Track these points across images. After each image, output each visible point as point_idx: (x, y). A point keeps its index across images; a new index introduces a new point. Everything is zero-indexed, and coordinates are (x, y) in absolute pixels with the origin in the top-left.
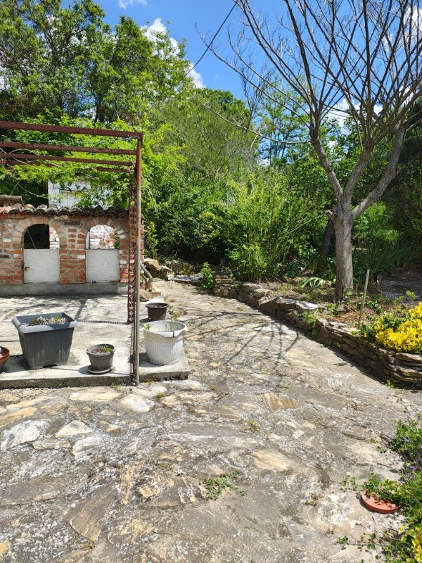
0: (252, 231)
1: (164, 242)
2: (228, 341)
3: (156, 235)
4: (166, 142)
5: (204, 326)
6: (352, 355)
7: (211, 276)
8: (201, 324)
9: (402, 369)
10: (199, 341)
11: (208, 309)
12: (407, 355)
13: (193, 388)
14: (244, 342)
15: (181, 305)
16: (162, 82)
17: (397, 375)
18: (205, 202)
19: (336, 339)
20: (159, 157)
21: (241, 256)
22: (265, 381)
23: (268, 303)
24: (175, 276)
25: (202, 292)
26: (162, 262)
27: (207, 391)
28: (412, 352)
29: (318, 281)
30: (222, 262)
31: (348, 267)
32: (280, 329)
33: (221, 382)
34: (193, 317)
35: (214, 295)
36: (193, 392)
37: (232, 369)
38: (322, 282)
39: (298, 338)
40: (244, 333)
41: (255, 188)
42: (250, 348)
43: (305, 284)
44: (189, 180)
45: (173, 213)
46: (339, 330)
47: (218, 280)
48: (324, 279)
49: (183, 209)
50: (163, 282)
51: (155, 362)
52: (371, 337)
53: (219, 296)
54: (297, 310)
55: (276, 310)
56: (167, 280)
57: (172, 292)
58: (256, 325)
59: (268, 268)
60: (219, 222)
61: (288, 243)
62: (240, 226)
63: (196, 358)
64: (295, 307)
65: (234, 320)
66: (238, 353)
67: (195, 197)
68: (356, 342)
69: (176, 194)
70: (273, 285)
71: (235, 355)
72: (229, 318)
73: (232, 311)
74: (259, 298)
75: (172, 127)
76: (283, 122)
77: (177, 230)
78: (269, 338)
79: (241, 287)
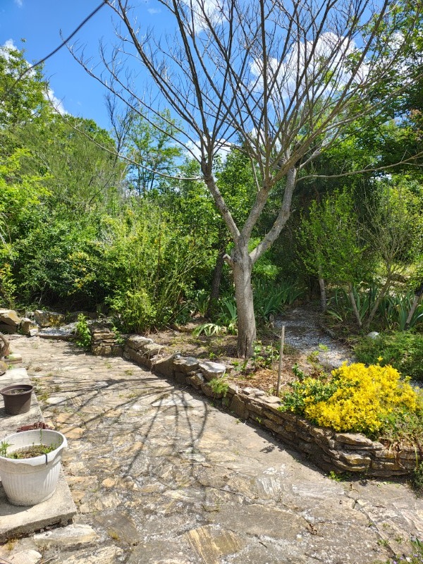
0: (137, 274)
1: (24, 288)
2: (121, 433)
3: (12, 280)
4: (24, 169)
5: (85, 410)
6: (277, 434)
7: (88, 330)
8: (82, 406)
9: (346, 455)
10: (83, 438)
11: (87, 377)
12: (347, 435)
13: (83, 541)
14: (143, 430)
15: (50, 375)
16: (17, 102)
17: (341, 463)
18: (75, 240)
19: (255, 412)
20: (15, 189)
21: (125, 305)
22: (186, 504)
23: (163, 363)
24: (40, 331)
25: (78, 350)
26: (21, 312)
27: (105, 543)
28: (353, 431)
29: (213, 328)
30: (99, 308)
31: (250, 316)
32: (183, 400)
33: (124, 518)
34: (69, 394)
35: (94, 354)
36: (84, 552)
37: (135, 486)
38: (217, 328)
39: (207, 412)
40: (139, 414)
41: (136, 226)
42: (153, 441)
43: (200, 332)
44: (54, 213)
45: (34, 252)
46: (256, 399)
47: (98, 335)
48: (219, 325)
49: (47, 248)
50: (23, 339)
51: (19, 503)
52: (300, 412)
53: (99, 355)
54: (201, 372)
55: (174, 372)
56: (29, 335)
57: (36, 354)
58: (154, 397)
59: (157, 316)
60: (94, 264)
61: (179, 287)
62: (122, 269)
63: (81, 473)
64: (197, 367)
65: (125, 392)
66: (138, 453)
67: (62, 232)
68: (281, 418)
69: (38, 230)
70: (164, 336)
71: (135, 457)
72: (117, 389)
73: (120, 378)
74: (151, 357)
75: (31, 152)
76: (150, 154)
77: (39, 273)
78: (172, 417)
79: (127, 342)
